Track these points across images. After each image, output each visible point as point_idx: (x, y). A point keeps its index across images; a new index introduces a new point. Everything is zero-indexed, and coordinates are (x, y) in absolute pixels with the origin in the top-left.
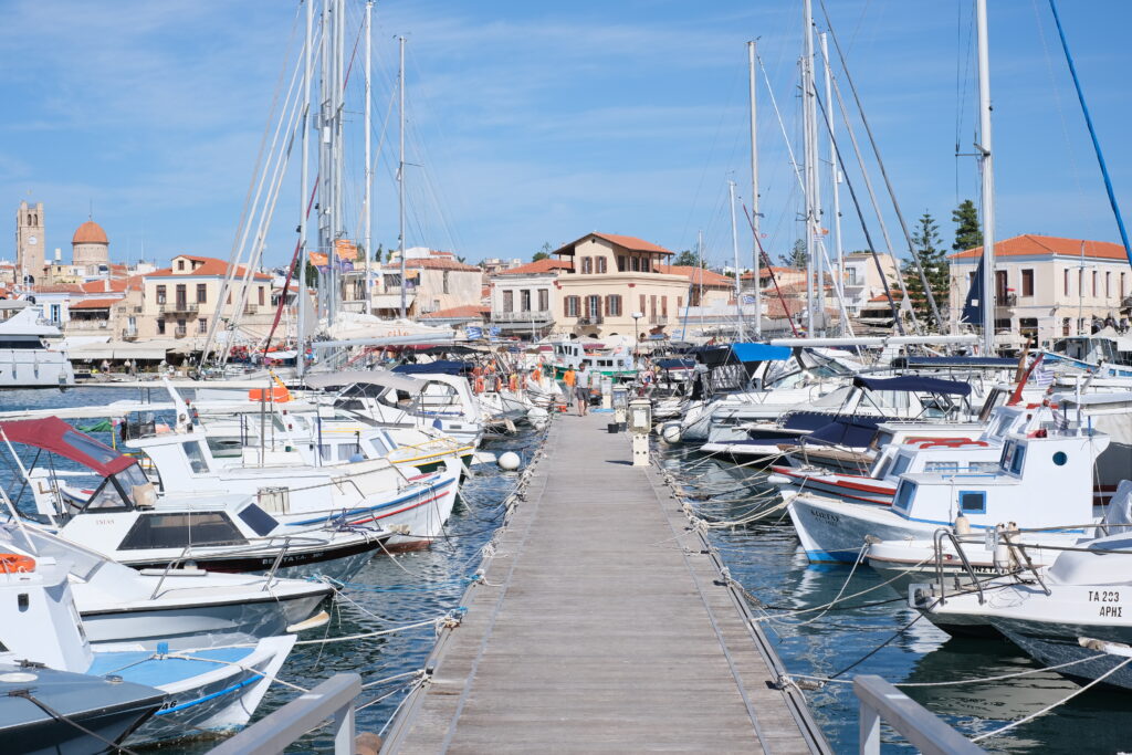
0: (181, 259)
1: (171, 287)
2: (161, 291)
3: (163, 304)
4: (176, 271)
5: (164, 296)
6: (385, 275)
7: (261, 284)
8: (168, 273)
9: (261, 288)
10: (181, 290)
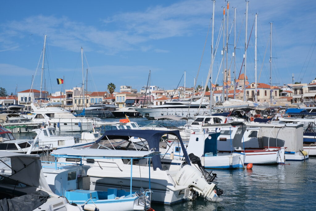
0: (253, 84)
1: (250, 91)
2: (248, 93)
3: (248, 96)
4: (251, 87)
5: (248, 94)
6: (308, 87)
7: (276, 90)
8: (249, 88)
9: (276, 91)
10: (253, 92)
